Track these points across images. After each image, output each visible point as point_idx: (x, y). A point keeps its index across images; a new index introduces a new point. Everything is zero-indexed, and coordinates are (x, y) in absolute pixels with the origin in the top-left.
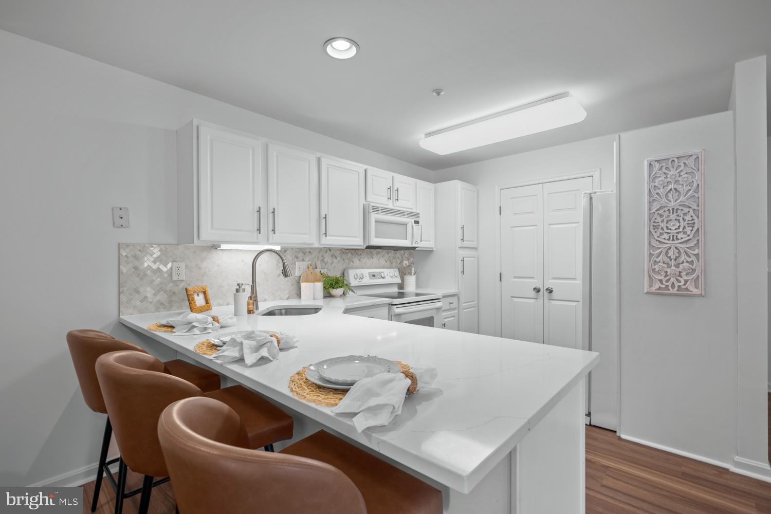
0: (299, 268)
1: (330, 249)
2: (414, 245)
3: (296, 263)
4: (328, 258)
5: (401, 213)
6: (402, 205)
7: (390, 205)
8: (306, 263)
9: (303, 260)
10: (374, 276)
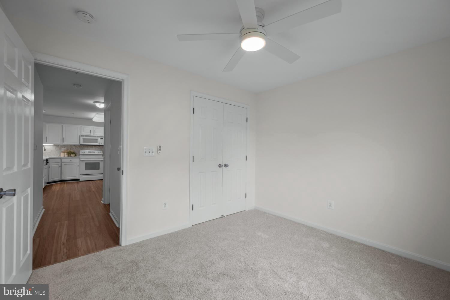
0: (63, 149)
1: (75, 145)
2: (100, 145)
3: (62, 149)
4: (73, 147)
5: (95, 136)
6: (96, 134)
7: (92, 134)
8: (65, 149)
9: (65, 148)
10: (90, 152)
